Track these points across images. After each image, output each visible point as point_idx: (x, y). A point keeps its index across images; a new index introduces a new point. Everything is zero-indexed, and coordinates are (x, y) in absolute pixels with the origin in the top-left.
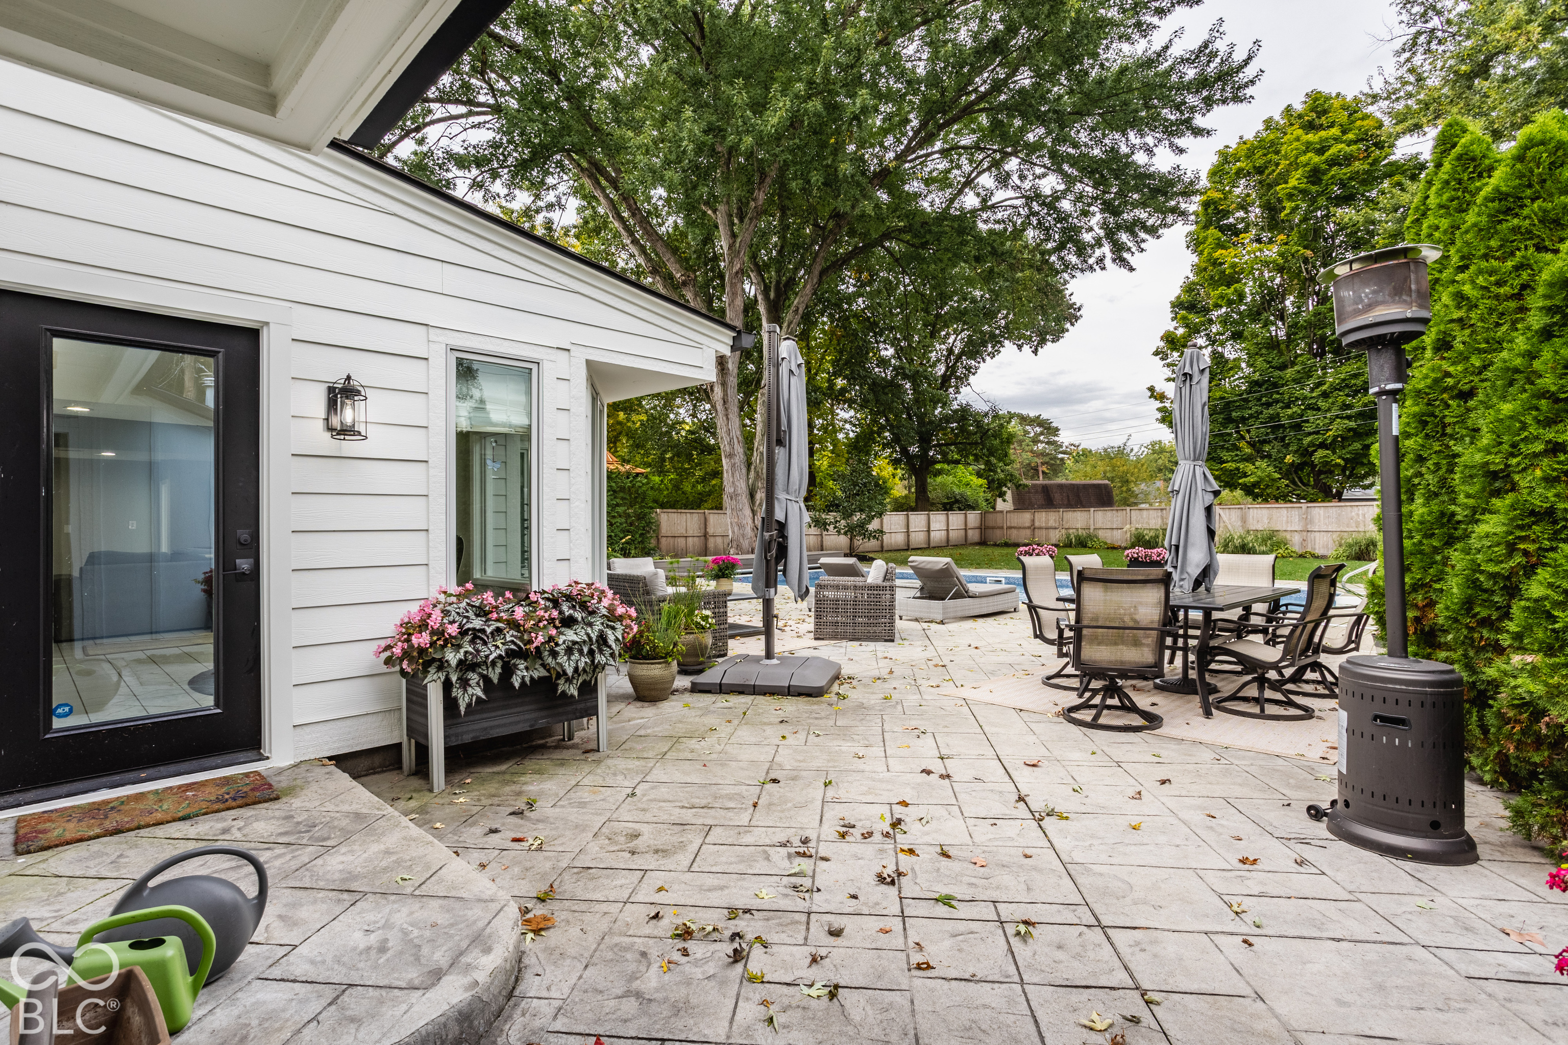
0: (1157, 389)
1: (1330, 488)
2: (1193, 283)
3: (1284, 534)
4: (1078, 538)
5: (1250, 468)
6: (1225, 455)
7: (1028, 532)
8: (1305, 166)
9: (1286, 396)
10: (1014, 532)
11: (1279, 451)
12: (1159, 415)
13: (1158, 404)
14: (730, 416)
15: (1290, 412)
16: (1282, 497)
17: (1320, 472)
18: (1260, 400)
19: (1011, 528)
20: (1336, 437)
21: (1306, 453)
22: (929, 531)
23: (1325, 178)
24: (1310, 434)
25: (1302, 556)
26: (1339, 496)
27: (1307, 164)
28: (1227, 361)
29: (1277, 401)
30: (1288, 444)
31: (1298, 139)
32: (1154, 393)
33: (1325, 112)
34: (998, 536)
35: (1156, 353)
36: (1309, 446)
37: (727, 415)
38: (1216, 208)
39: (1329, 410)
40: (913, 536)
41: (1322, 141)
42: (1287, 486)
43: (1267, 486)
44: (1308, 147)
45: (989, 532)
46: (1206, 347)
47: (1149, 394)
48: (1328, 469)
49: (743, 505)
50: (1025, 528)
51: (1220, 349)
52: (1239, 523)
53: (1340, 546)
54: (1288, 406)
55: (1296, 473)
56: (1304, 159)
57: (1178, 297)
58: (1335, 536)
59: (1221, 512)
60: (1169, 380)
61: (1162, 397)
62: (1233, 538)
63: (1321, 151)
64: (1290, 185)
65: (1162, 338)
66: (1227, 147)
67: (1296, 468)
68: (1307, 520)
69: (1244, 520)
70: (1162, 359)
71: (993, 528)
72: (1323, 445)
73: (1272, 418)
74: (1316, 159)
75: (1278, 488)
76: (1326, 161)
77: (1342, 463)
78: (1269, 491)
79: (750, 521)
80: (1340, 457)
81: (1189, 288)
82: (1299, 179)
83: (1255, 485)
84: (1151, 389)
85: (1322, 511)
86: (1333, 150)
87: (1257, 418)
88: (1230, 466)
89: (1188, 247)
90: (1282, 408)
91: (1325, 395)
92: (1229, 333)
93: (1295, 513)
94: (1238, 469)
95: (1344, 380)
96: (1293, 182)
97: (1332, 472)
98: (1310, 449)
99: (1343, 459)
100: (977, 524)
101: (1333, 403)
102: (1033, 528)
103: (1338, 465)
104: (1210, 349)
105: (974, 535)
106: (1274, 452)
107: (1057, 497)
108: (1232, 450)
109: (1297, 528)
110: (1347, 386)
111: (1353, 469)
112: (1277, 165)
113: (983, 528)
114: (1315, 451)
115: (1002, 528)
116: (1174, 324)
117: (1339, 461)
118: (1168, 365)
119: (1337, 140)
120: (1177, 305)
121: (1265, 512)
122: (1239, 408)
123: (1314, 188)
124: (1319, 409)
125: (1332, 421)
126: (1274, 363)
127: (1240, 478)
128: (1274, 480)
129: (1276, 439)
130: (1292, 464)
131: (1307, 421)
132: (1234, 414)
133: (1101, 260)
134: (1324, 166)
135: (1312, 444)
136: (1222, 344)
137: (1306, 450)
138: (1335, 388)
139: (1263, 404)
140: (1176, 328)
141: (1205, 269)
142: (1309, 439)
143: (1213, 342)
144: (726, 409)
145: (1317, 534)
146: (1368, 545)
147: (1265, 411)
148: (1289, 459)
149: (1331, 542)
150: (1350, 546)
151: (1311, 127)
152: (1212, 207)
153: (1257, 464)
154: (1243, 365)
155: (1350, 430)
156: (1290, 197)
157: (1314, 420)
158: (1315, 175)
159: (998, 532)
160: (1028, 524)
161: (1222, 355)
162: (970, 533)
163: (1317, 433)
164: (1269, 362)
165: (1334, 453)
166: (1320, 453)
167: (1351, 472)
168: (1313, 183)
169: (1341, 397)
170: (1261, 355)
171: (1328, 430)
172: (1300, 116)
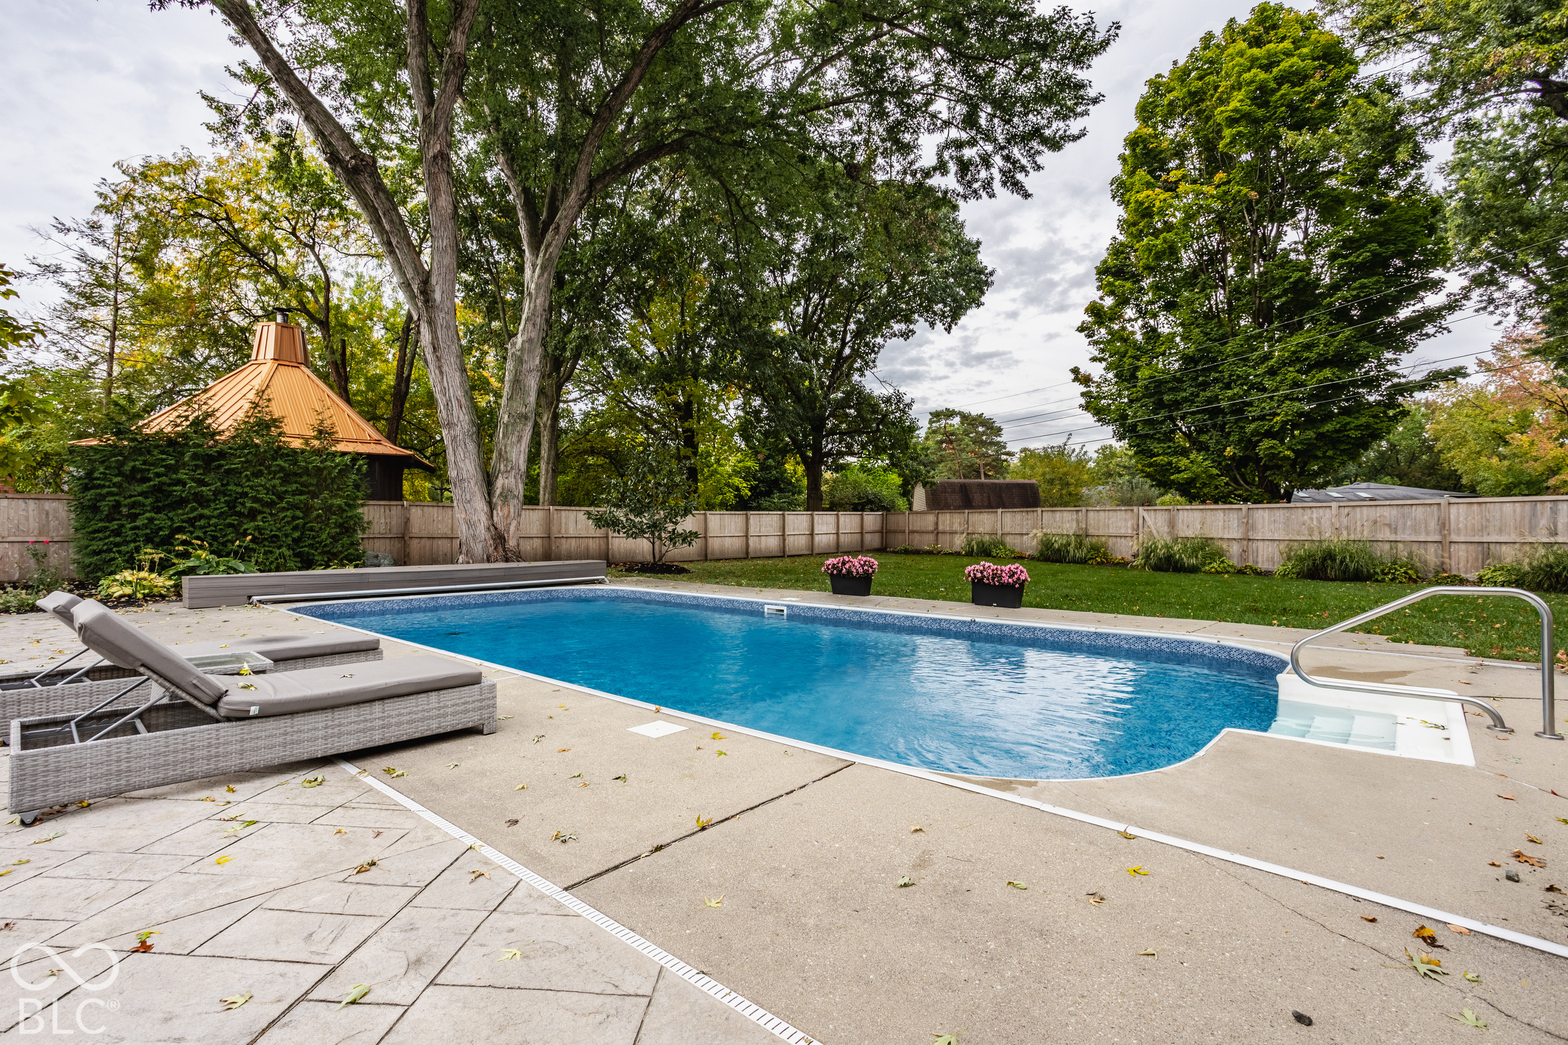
0: (1082, 371)
1: (1278, 486)
2: (1122, 244)
3: (1220, 543)
4: (981, 544)
5: (1184, 462)
6: (1156, 447)
7: (931, 537)
8: (1249, 84)
9: (1226, 375)
10: (917, 537)
11: (1218, 442)
12: (1082, 401)
13: (1083, 389)
14: (445, 368)
15: (1230, 393)
16: (1221, 498)
17: (1266, 468)
18: (1196, 379)
19: (913, 532)
20: (1285, 423)
21: (1249, 444)
22: (812, 534)
23: (1274, 98)
24: (1254, 419)
25: (1241, 572)
26: (1288, 496)
27: (1252, 82)
28: (1159, 336)
29: (1216, 380)
30: (1229, 434)
31: (1241, 54)
32: (1079, 377)
33: (1275, 27)
34: (900, 542)
35: (1081, 329)
36: (1252, 435)
37: (440, 368)
38: (1145, 147)
39: (1277, 390)
40: (790, 541)
41: (1269, 55)
42: (1227, 484)
43: (1204, 485)
44: (1254, 61)
45: (891, 536)
46: (1136, 320)
47: (1073, 376)
48: (1274, 463)
49: (473, 494)
50: (928, 532)
51: (1152, 322)
52: (1166, 529)
53: (1289, 559)
54: (1228, 387)
55: (1238, 469)
56: (1247, 76)
57: (1105, 262)
58: (1282, 546)
59: (1146, 514)
60: (1094, 359)
61: (1086, 380)
62: (1156, 547)
63: (1267, 68)
64: (1231, 107)
65: (1086, 311)
66: (1159, 76)
67: (1239, 462)
68: (1248, 526)
69: (1172, 524)
70: (1089, 336)
71: (895, 532)
72: (1269, 434)
73: (1209, 401)
74: (1263, 76)
75: (1216, 487)
76: (1275, 79)
77: (1292, 455)
78: (1206, 490)
79: (483, 518)
80: (1289, 449)
81: (1117, 250)
82: (1241, 101)
83: (1191, 482)
84: (1075, 371)
85: (1266, 514)
86: (1283, 65)
87: (1193, 402)
88: (1162, 459)
89: (1114, 197)
90: (1221, 389)
91: (1272, 372)
92: (1162, 303)
93: (1233, 516)
94: (1170, 463)
95: (1294, 353)
96: (1234, 104)
97: (1279, 467)
98: (1254, 439)
99: (1293, 451)
100: (877, 527)
101: (1281, 382)
102: (937, 532)
103: (1287, 458)
104: (1140, 322)
105: (873, 540)
106: (1212, 444)
107: (977, 498)
108: (1164, 441)
109: (1235, 536)
110: (1298, 360)
111: (1305, 464)
112: (1216, 88)
113: (885, 531)
114: (1260, 441)
115: (904, 532)
116: (1100, 293)
117: (1288, 453)
118: (1096, 343)
119: (1288, 54)
120: (1103, 271)
121: (1197, 515)
122: (1172, 390)
123: (1260, 113)
124: (1264, 390)
125: (1281, 403)
126: (1213, 335)
127: (1173, 474)
128: (1211, 477)
129: (1214, 426)
130: (1233, 458)
131: (1250, 404)
132: (1166, 397)
133: (988, 185)
134: (1273, 85)
135: (1255, 433)
136: (1155, 316)
137: (1250, 440)
138: (1283, 363)
139: (1200, 385)
140: (1101, 298)
141: (1134, 224)
142: (1253, 426)
143: (1142, 313)
144: (438, 359)
145: (1260, 544)
146: (1324, 559)
147: (1202, 394)
148: (1229, 451)
149: (1277, 554)
150: (1301, 559)
151: (1257, 42)
152: (1141, 146)
153: (1192, 456)
154: (1178, 339)
155: (1301, 414)
156: (1232, 122)
157: (1259, 403)
158: (1262, 95)
159: (900, 537)
160: (931, 528)
161: (1154, 330)
162: (868, 537)
163: (1262, 418)
164: (1207, 334)
165: (1282, 442)
166: (1266, 443)
167: (1302, 468)
168: (1260, 106)
169: (1291, 373)
170: (1198, 326)
171: (1276, 414)
172: (1244, 31)
